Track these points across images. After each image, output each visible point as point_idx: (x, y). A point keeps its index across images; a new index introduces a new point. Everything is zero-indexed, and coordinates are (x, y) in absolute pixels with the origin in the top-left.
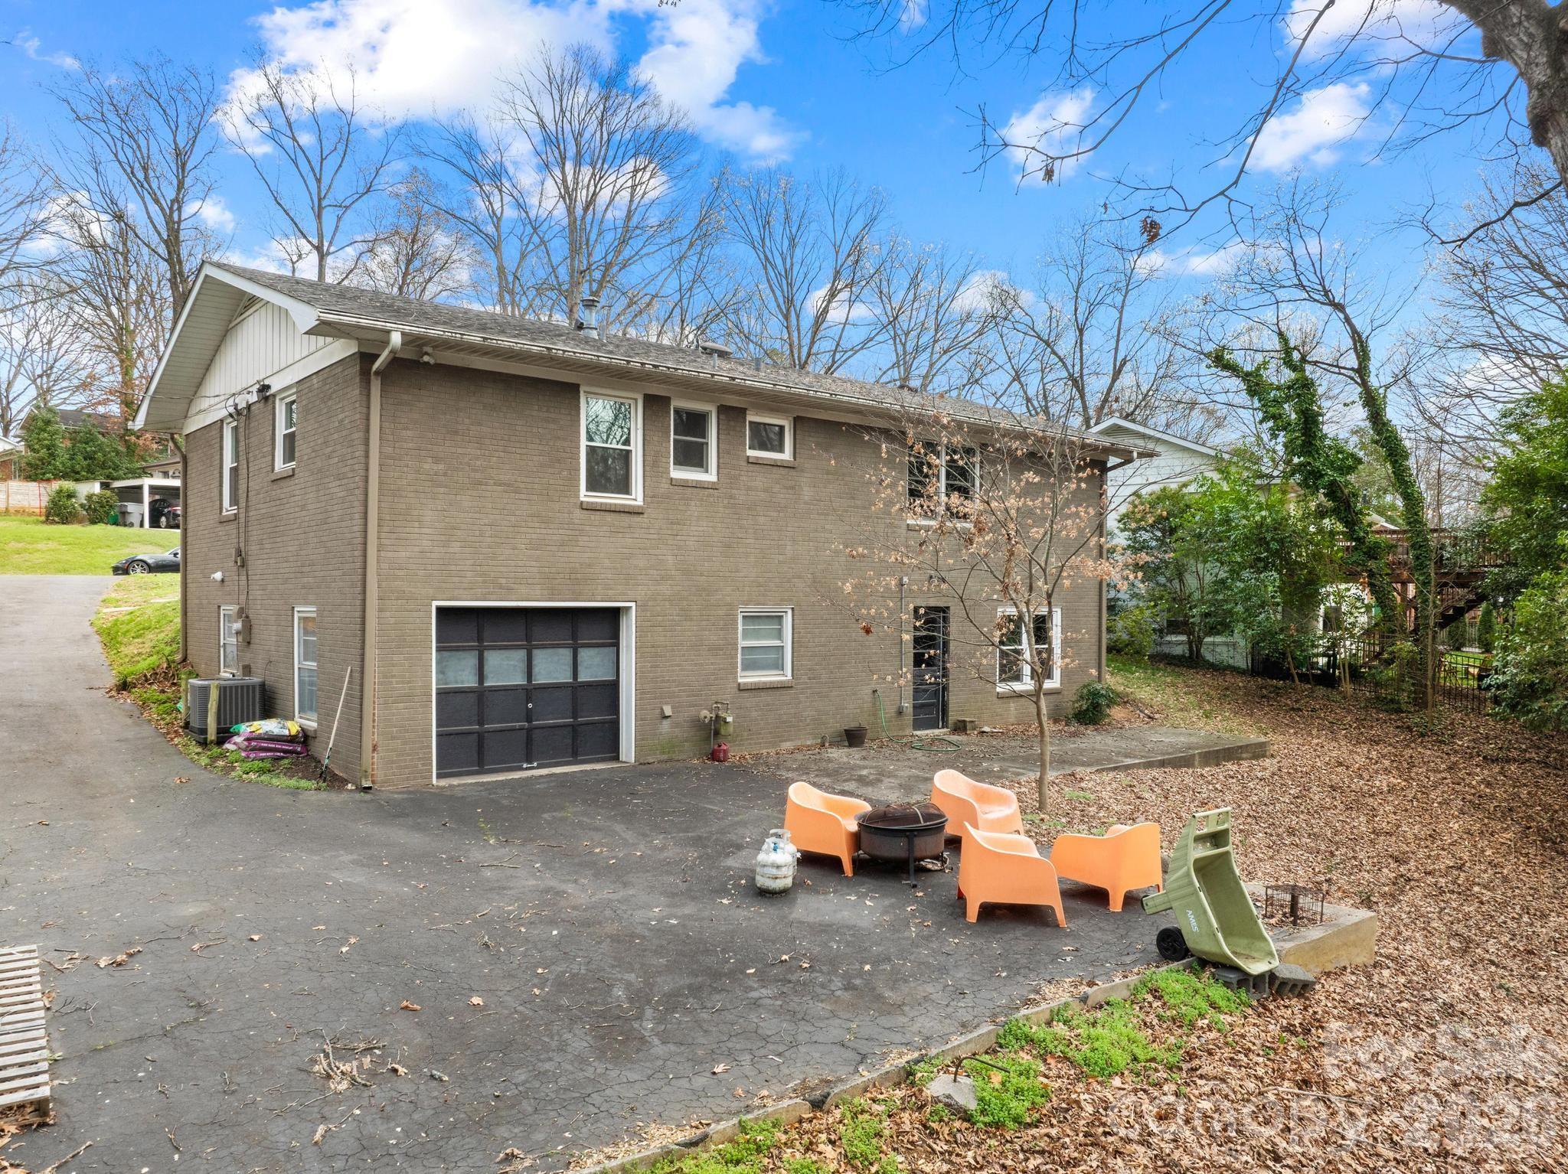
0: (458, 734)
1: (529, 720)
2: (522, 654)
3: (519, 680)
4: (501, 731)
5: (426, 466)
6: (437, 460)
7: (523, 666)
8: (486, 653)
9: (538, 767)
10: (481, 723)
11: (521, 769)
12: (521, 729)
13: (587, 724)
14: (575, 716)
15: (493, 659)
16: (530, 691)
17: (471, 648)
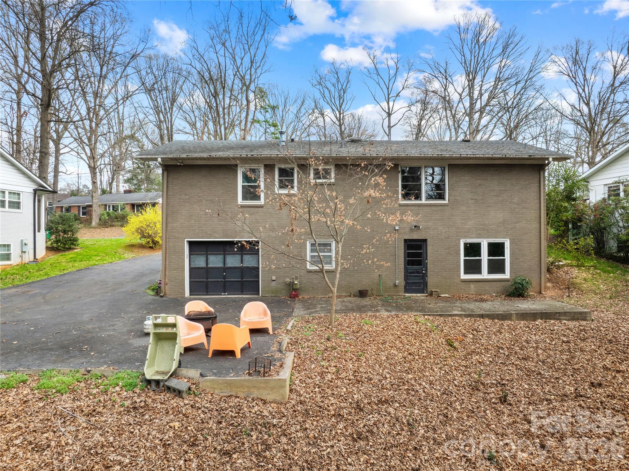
0: (199, 282)
1: (224, 279)
2: (222, 256)
3: (221, 265)
4: (214, 282)
5: (183, 197)
6: (186, 195)
7: (222, 260)
8: (209, 256)
9: (228, 295)
10: (207, 279)
11: (221, 295)
12: (221, 281)
13: (246, 281)
14: (242, 278)
15: (212, 258)
16: (225, 269)
17: (203, 254)
